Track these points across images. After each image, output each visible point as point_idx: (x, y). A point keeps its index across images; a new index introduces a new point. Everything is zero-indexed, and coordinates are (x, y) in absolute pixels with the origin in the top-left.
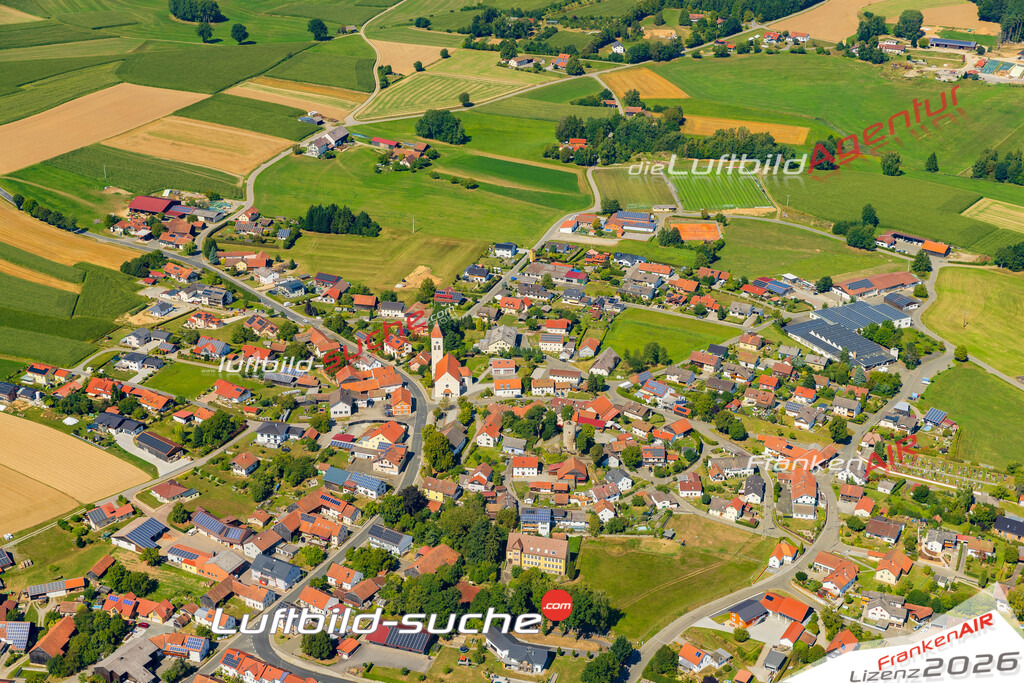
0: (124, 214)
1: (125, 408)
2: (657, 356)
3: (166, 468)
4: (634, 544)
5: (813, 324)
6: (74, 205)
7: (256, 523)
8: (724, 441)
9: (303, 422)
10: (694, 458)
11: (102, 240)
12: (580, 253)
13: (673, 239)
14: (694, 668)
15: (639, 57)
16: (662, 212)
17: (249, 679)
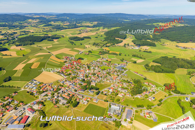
0: (64, 58)
1: (62, 73)
2: (104, 69)
3: (65, 77)
4: (101, 83)
5: (117, 67)
6: (60, 57)
7: (72, 81)
8: (109, 76)
9: (76, 74)
10: (106, 77)
11: (62, 60)
12: (100, 62)
13: (107, 61)
14: (104, 93)
15: (106, 47)
16: (107, 59)
17: (70, 93)
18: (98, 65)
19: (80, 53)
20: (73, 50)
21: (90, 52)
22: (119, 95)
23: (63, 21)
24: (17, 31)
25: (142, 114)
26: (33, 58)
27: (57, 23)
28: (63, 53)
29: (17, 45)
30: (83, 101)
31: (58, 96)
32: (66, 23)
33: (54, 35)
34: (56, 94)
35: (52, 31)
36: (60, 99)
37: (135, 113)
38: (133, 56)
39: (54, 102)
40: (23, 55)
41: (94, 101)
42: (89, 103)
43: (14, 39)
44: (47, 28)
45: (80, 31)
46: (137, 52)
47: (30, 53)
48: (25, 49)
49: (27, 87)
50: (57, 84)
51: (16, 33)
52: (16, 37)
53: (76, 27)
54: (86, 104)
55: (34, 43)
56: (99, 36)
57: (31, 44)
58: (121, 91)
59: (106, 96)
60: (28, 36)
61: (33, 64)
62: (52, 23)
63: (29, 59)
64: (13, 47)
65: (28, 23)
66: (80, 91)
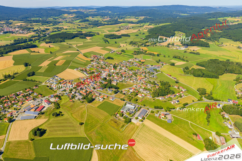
0: (92, 57)
1: (86, 71)
2: (132, 70)
3: (87, 75)
4: (123, 83)
5: (149, 69)
6: (88, 56)
7: (93, 79)
8: (135, 77)
10: (131, 77)
11: (89, 58)
12: (131, 62)
14: (123, 92)
15: (145, 46)
16: (140, 59)
17: (88, 90)
18: (127, 65)
19: (111, 52)
20: (105, 49)
21: (123, 51)
22: (138, 96)
23: (103, 15)
24: (50, 27)
25: (157, 115)
26: (60, 56)
27: (96, 19)
28: (92, 52)
29: (47, 42)
30: (99, 98)
31: (76, 92)
32: (106, 19)
33: (89, 32)
34: (74, 90)
35: (87, 28)
36: (77, 94)
37: (149, 113)
38: (173, 57)
39: (70, 97)
40: (51, 53)
41: (110, 99)
42: (105, 100)
43: (46, 36)
44: (83, 24)
45: (120, 27)
46: (181, 54)
47: (58, 51)
48: (54, 47)
49: (48, 82)
50: (78, 81)
51: (49, 29)
52: (48, 34)
53: (116, 22)
54: (101, 101)
55: (65, 40)
56: (141, 33)
57: (61, 42)
58: (142, 92)
59: (124, 96)
60: (60, 32)
61: (58, 61)
62: (90, 18)
63: (56, 56)
64: (43, 44)
65: (63, 18)
66: (98, 89)
